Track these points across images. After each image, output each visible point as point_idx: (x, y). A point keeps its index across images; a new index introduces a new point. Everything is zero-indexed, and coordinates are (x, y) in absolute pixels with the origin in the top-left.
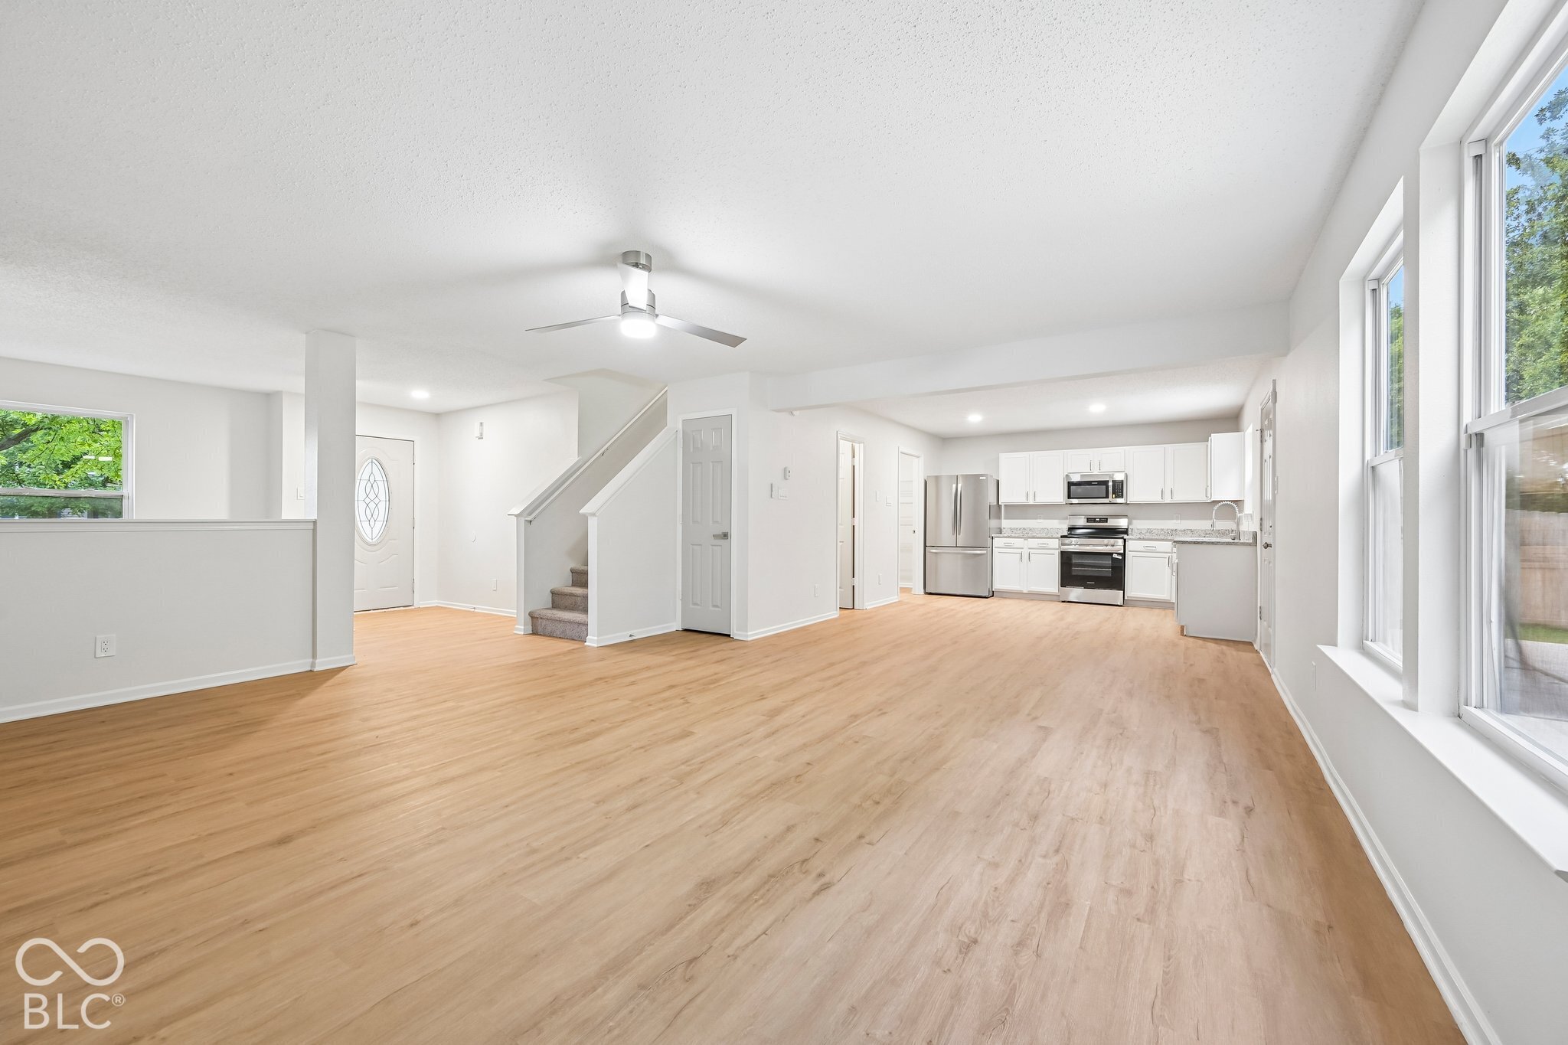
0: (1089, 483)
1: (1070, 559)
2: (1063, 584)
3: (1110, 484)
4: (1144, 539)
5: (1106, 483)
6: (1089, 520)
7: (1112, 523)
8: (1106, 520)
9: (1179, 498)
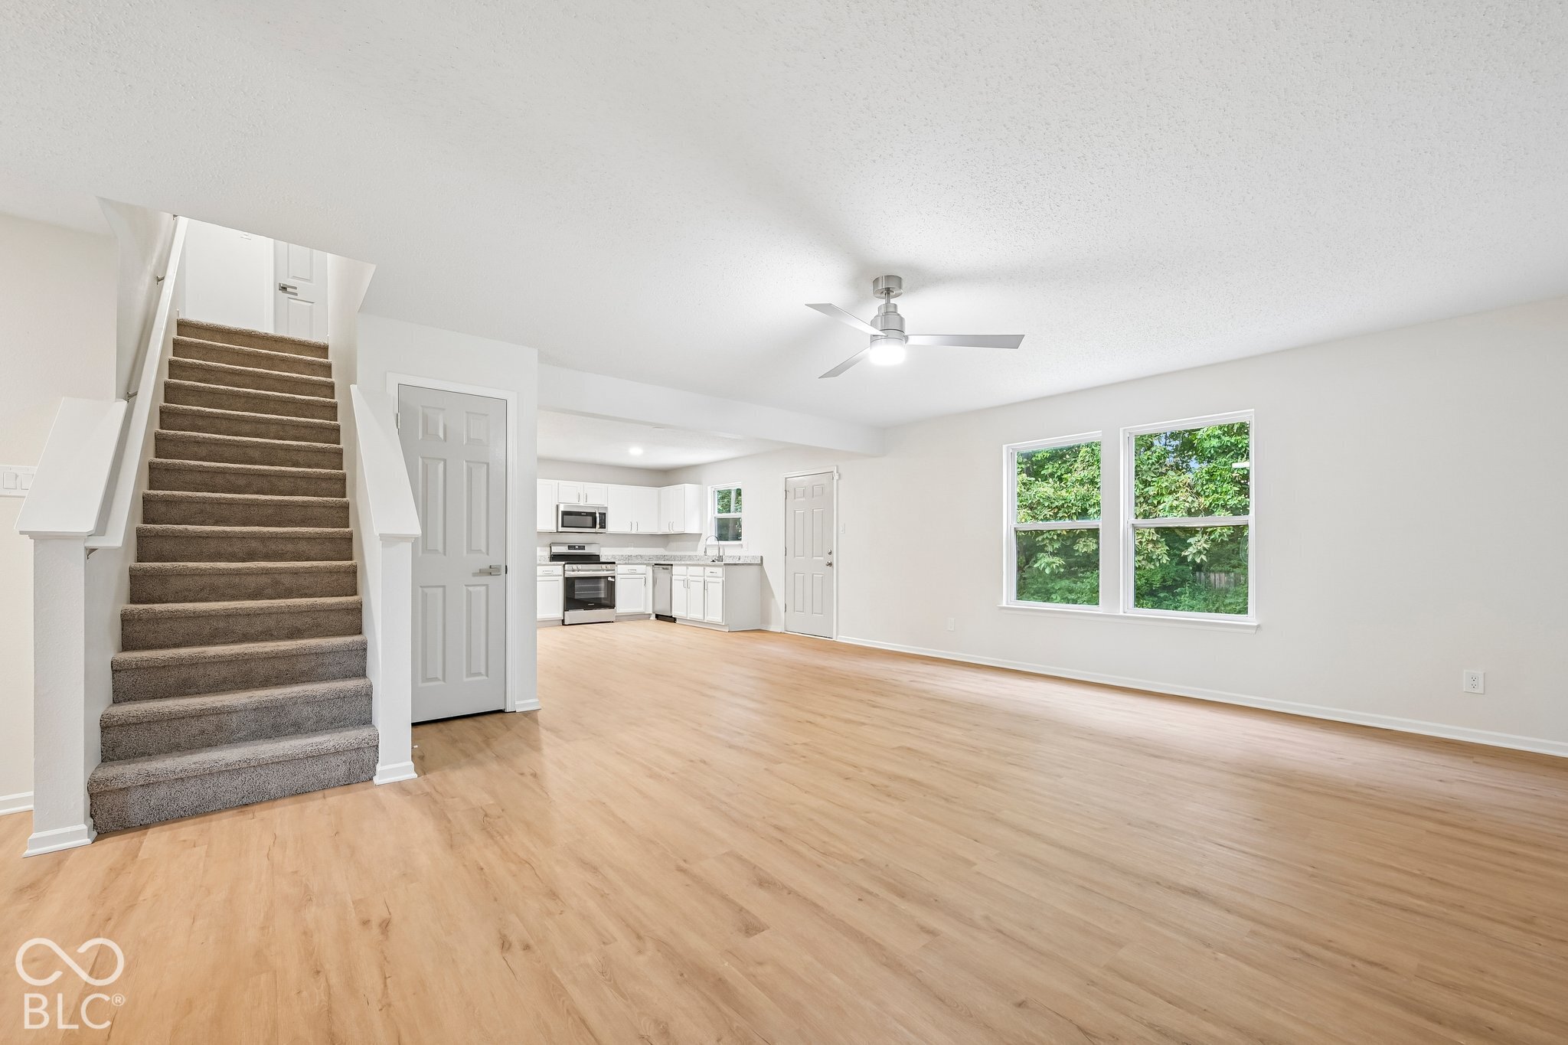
0: (579, 514)
1: (573, 585)
2: (566, 608)
3: (598, 515)
4: (629, 564)
5: (593, 515)
6: (570, 547)
7: (588, 550)
8: (583, 548)
9: (643, 530)
